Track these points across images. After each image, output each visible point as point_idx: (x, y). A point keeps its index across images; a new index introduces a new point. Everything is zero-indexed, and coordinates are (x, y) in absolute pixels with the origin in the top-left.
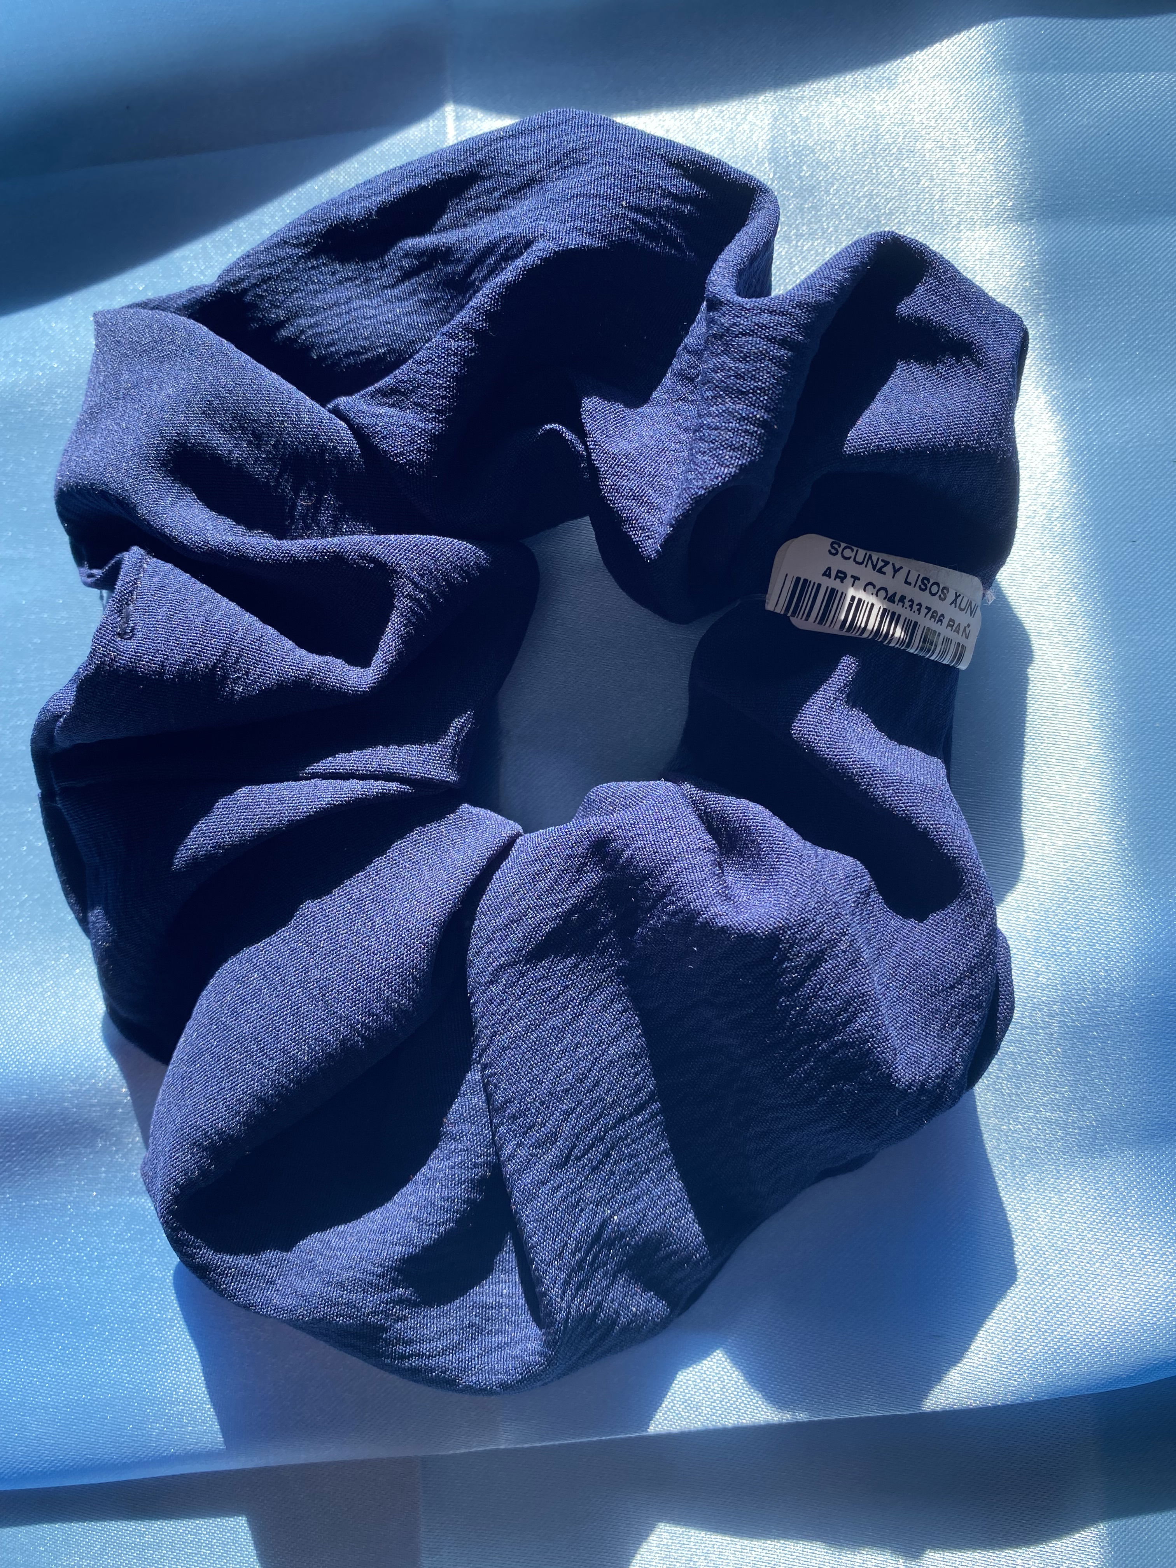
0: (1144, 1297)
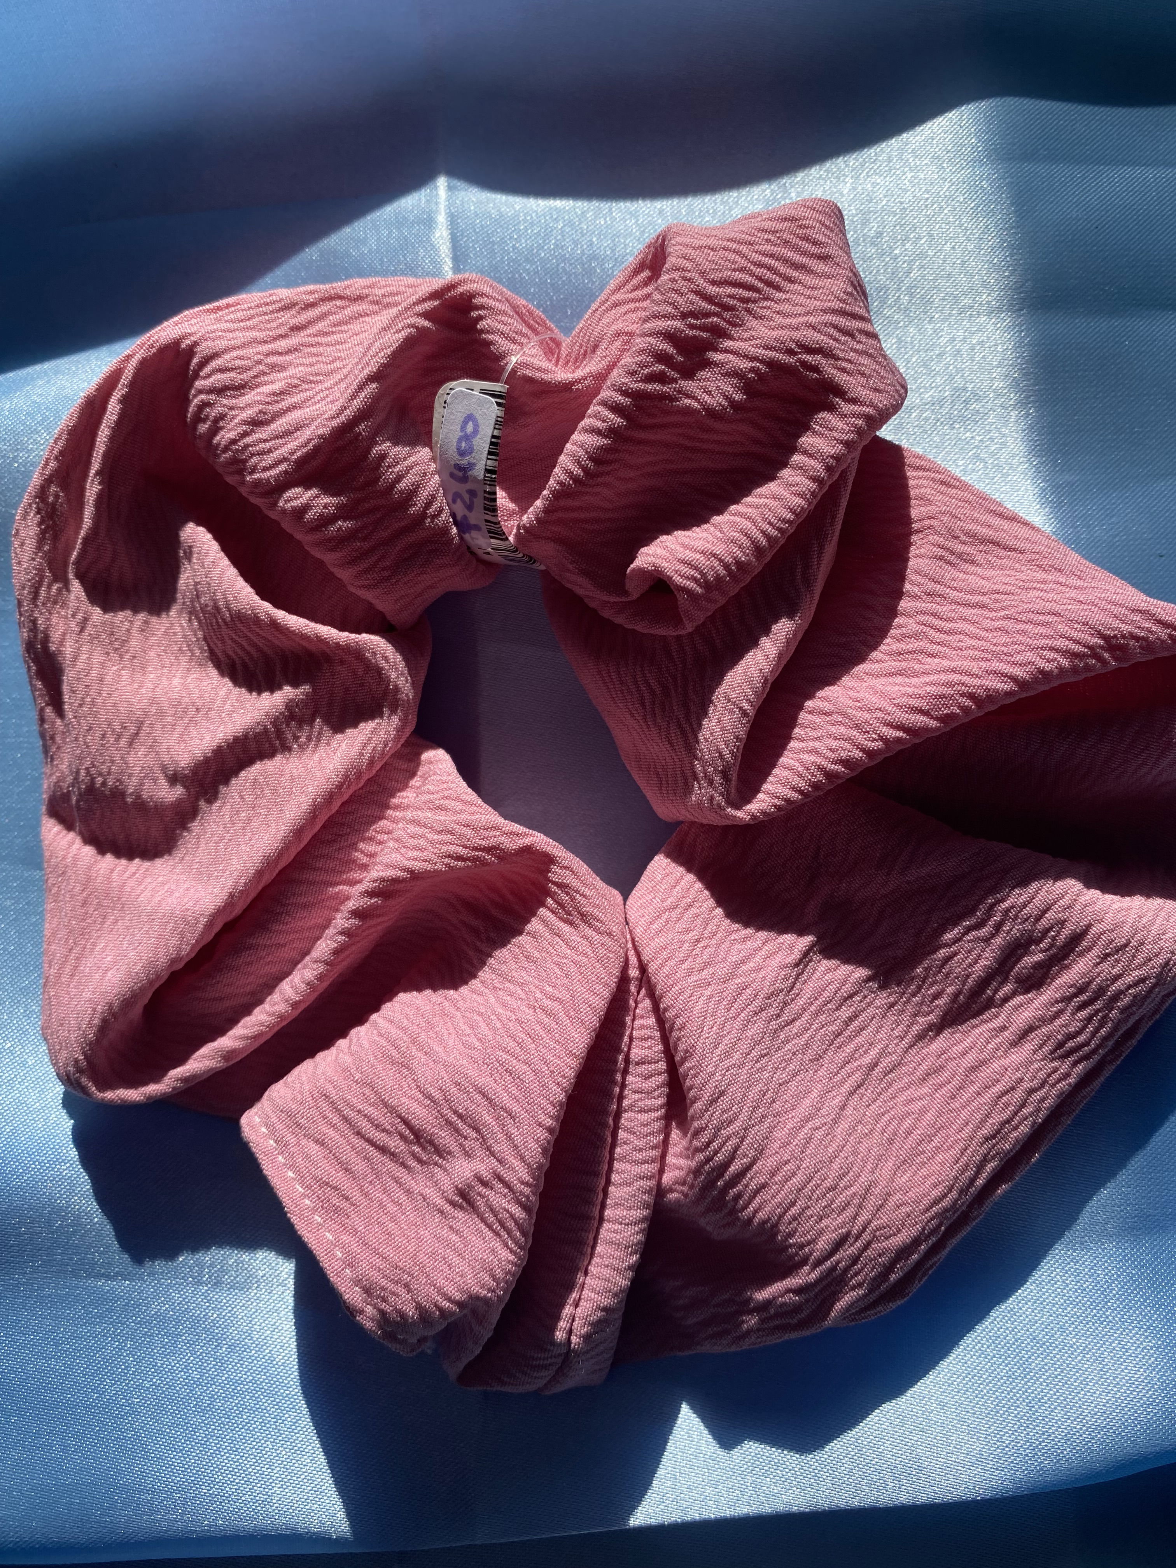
0: (1125, 1392)
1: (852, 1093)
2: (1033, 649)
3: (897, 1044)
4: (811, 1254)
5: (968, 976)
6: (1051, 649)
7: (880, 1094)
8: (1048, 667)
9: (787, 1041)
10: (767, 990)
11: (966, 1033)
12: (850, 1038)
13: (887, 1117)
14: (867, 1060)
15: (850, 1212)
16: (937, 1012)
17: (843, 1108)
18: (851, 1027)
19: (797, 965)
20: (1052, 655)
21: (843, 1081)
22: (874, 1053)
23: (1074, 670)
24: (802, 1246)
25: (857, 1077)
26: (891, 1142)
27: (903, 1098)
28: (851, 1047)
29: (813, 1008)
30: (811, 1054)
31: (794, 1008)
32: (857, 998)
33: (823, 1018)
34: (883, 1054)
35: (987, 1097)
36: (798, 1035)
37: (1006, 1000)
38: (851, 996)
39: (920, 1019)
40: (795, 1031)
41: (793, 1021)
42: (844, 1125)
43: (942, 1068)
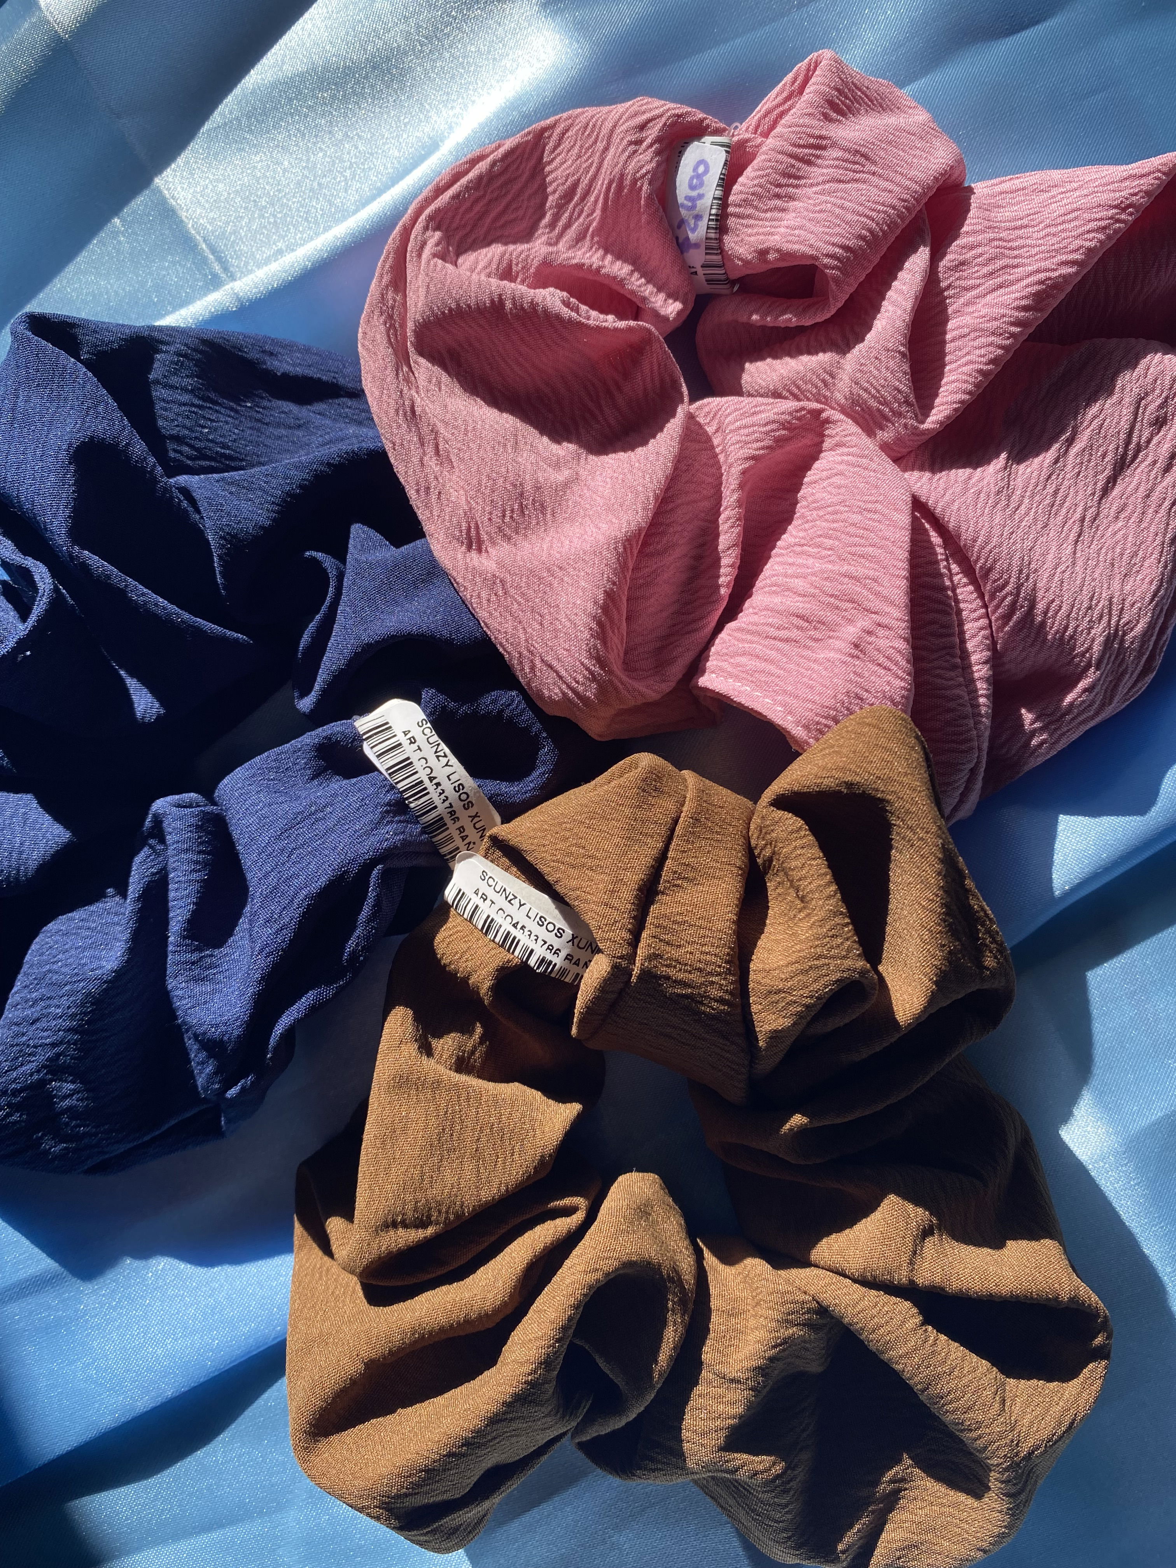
1: (1077, 542)
2: (1076, 237)
3: (1092, 500)
4: (1092, 657)
5: (1119, 433)
6: (1089, 232)
7: (1093, 537)
8: (1092, 244)
9: (1021, 521)
10: (994, 490)
11: (1132, 475)
12: (1061, 505)
13: (1104, 550)
14: (1077, 516)
15: (1105, 619)
16: (1109, 467)
17: (1075, 553)
18: (1058, 499)
19: (1005, 468)
20: (1092, 235)
21: (1068, 536)
22: (1080, 509)
23: (1109, 237)
24: (1083, 654)
25: (1076, 528)
26: (1113, 565)
27: (1109, 533)
28: (1064, 510)
29: (1028, 494)
30: (1040, 525)
31: (1015, 498)
32: (1053, 477)
33: (1037, 498)
34: (1085, 510)
35: (1163, 511)
36: (1027, 514)
37: (1149, 441)
38: (1049, 477)
39: (1100, 477)
40: (1023, 512)
41: (1019, 506)
42: (1080, 563)
43: (1125, 505)
